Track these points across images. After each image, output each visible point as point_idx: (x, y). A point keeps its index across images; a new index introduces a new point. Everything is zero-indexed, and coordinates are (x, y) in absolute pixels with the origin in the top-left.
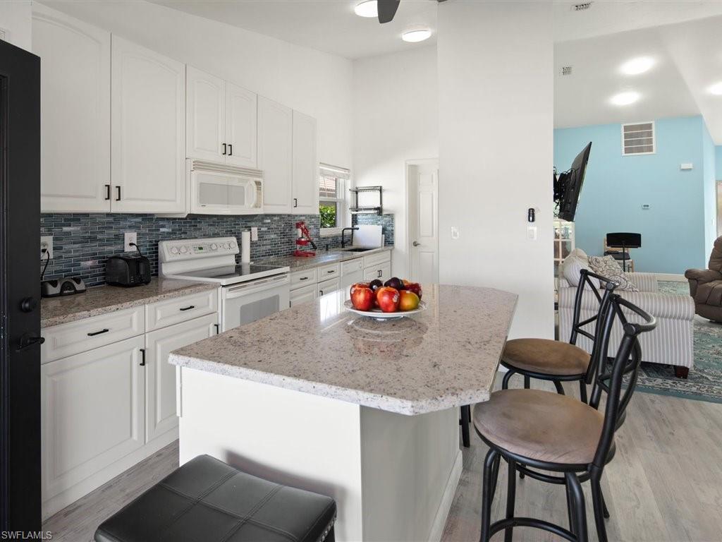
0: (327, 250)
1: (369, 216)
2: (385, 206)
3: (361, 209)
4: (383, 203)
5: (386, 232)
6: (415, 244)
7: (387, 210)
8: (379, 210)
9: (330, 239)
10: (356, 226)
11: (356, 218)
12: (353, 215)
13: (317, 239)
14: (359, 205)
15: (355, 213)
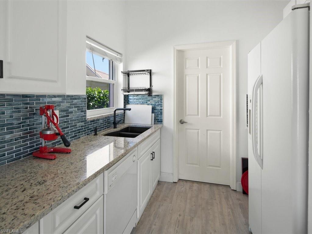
0: (96, 134)
1: (140, 97)
2: (154, 88)
3: (133, 90)
4: (153, 84)
5: (156, 111)
6: (182, 122)
7: (156, 92)
8: (149, 90)
9: (101, 121)
10: (128, 106)
11: (128, 99)
12: (125, 96)
13: (83, 124)
14: (131, 86)
15: (127, 94)
